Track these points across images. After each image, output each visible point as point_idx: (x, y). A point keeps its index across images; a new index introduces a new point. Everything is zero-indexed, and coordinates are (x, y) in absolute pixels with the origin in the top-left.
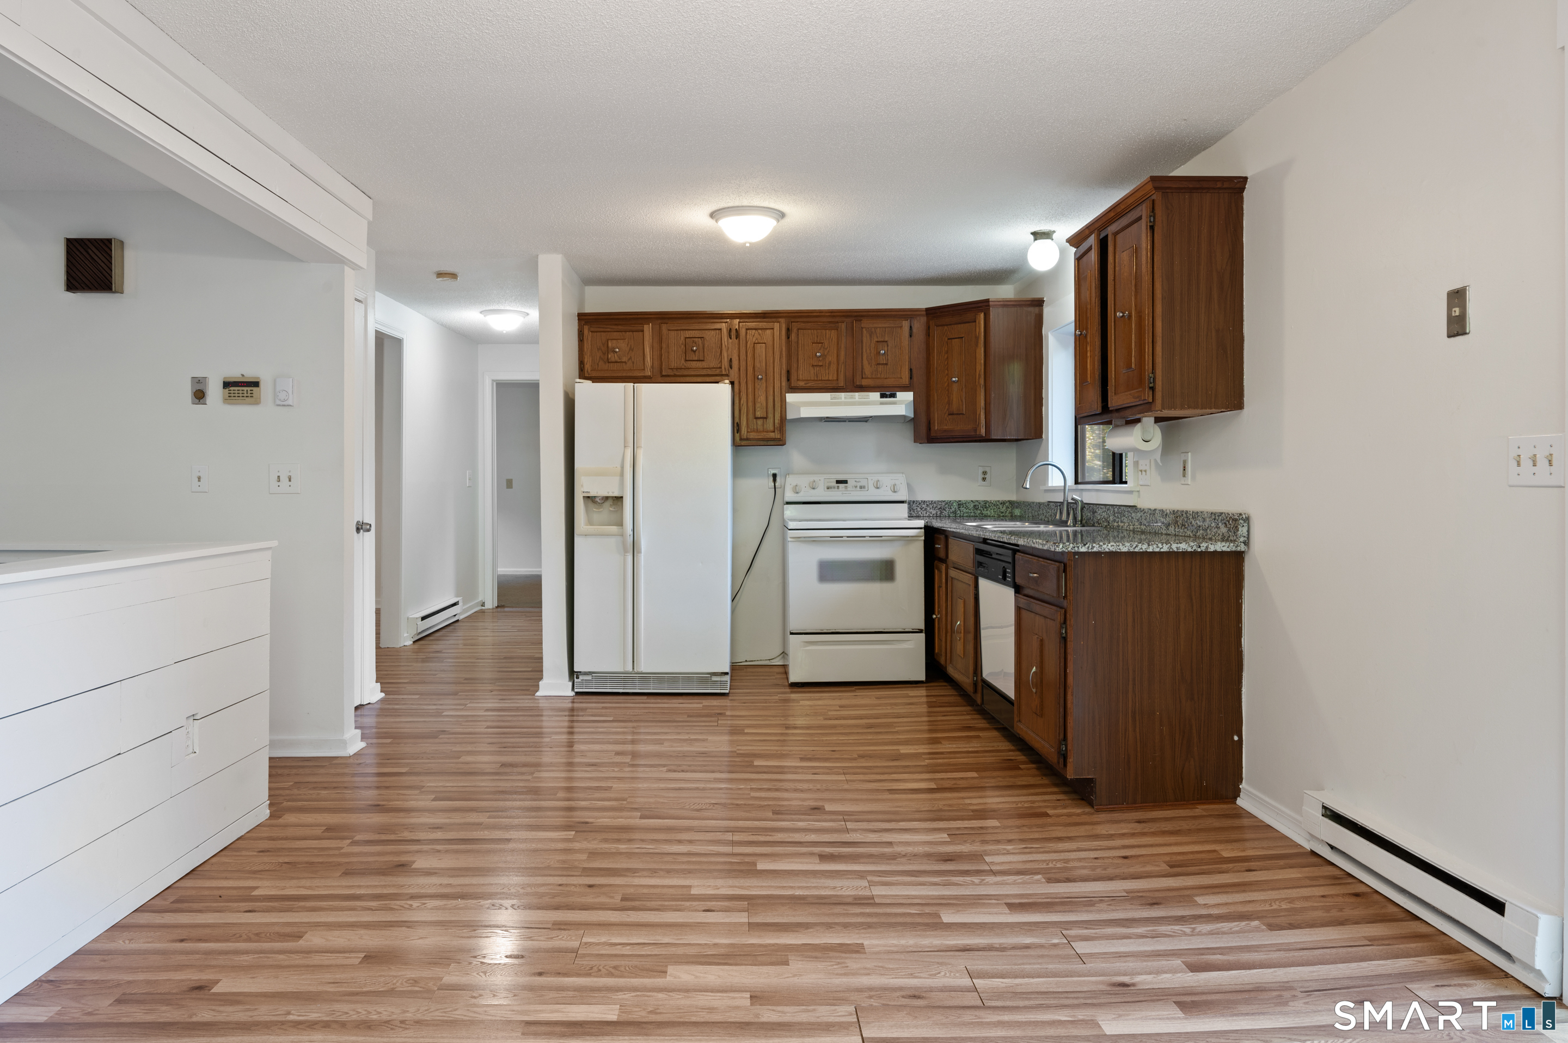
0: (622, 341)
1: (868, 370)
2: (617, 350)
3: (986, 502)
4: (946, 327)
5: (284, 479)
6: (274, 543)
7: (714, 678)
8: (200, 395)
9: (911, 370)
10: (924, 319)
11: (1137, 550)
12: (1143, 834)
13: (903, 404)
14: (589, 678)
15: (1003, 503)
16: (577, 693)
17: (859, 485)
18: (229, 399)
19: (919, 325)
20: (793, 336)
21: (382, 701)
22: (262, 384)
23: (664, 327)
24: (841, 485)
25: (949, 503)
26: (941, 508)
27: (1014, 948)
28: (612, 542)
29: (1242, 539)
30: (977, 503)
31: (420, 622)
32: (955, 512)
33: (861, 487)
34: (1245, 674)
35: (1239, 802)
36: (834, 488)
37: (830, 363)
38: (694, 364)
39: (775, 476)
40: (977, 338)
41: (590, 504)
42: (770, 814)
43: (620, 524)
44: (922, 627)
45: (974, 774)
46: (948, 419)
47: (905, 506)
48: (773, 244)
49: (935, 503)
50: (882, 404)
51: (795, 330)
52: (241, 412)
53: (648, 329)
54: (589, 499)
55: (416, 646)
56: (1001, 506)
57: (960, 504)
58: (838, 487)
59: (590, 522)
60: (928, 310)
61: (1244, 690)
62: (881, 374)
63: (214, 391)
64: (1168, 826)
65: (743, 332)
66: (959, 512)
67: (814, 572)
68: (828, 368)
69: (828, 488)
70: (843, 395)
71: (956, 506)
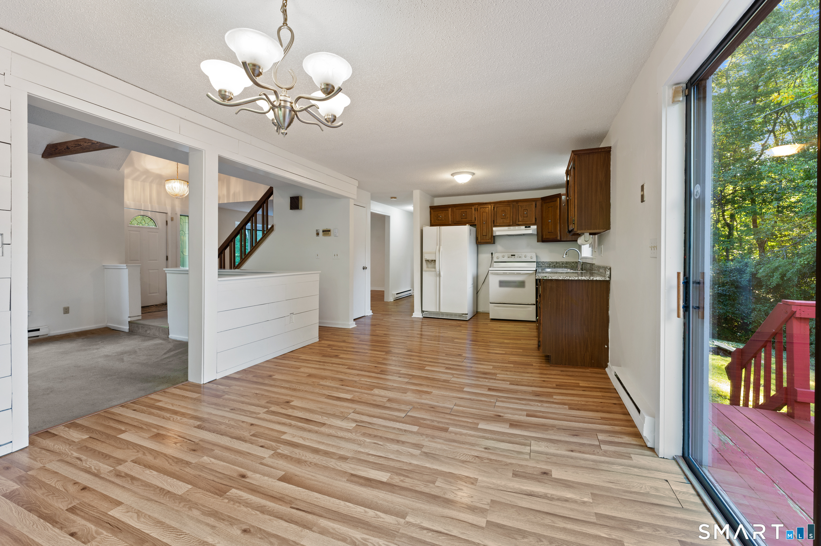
0: (442, 214)
1: (520, 219)
2: (441, 216)
3: (566, 262)
4: (547, 204)
5: (336, 255)
6: (320, 272)
7: (463, 315)
8: (318, 234)
9: (536, 218)
10: (541, 201)
11: (565, 279)
12: (563, 375)
13: (533, 228)
14: (427, 313)
15: (573, 262)
16: (424, 317)
17: (519, 256)
18: (324, 235)
19: (539, 204)
20: (495, 209)
21: (372, 315)
22: (331, 231)
23: (455, 209)
24: (513, 256)
25: (553, 263)
27: (477, 400)
28: (433, 273)
29: (607, 276)
31: (396, 295)
32: (555, 265)
34: (610, 324)
35: (607, 369)
36: (511, 257)
37: (507, 217)
38: (464, 220)
39: (492, 254)
40: (557, 207)
41: (428, 262)
42: (444, 355)
43: (435, 268)
44: (535, 303)
45: (521, 351)
46: (548, 234)
47: (535, 263)
48: (472, 183)
49: (546, 262)
50: (525, 230)
51: (496, 207)
52: (327, 238)
53: (450, 210)
54: (427, 261)
55: (395, 301)
57: (557, 263)
59: (428, 267)
61: (609, 330)
62: (525, 220)
63: (321, 233)
64: (571, 374)
65: (479, 209)
67: (497, 284)
68: (507, 219)
69: (508, 257)
70: (512, 227)
71: (555, 263)
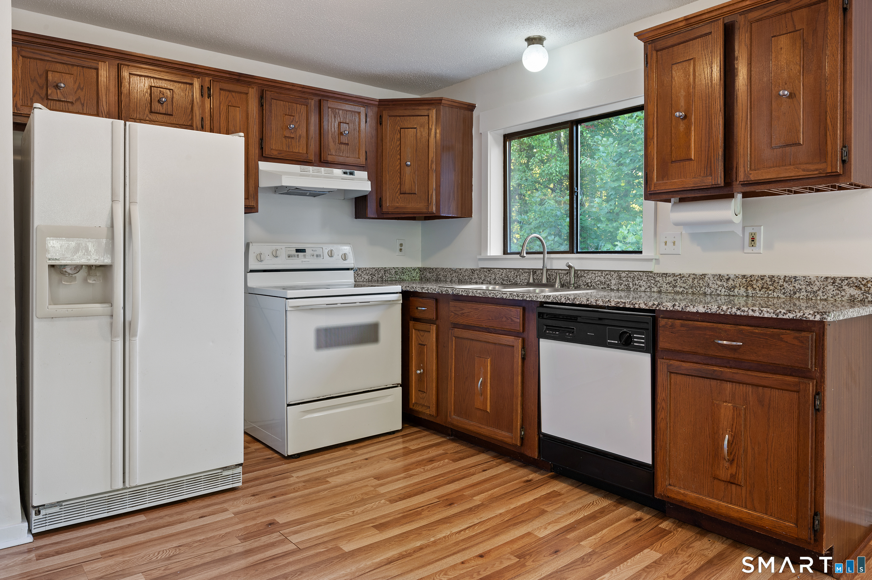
0: (68, 76)
1: (332, 147)
2: (62, 85)
3: (403, 269)
4: (398, 118)
7: (226, 473)
9: (366, 152)
10: (377, 108)
17: (315, 253)
19: (373, 113)
20: (265, 105)
23: (124, 69)
24: (300, 254)
25: (378, 270)
26: (372, 274)
28: (93, 324)
30: (397, 270)
32: (382, 277)
33: (317, 256)
36: (294, 256)
37: (300, 137)
38: (160, 118)
40: (430, 130)
43: (104, 300)
44: (400, 381)
46: (399, 197)
47: (352, 272)
49: (368, 269)
50: (343, 179)
51: (267, 99)
53: (102, 66)
56: (413, 272)
57: (386, 270)
58: (298, 255)
59: (54, 301)
60: (381, 101)
62: (343, 153)
65: (215, 91)
66: (384, 277)
67: (312, 340)
68: (299, 141)
69: (289, 257)
70: (311, 168)
71: (382, 272)
